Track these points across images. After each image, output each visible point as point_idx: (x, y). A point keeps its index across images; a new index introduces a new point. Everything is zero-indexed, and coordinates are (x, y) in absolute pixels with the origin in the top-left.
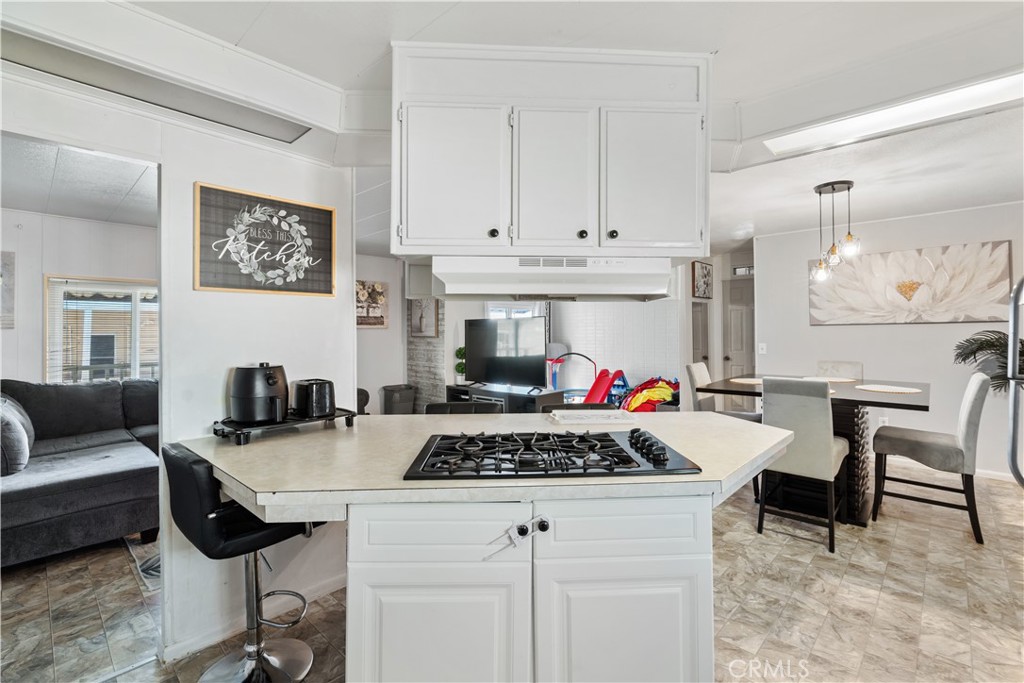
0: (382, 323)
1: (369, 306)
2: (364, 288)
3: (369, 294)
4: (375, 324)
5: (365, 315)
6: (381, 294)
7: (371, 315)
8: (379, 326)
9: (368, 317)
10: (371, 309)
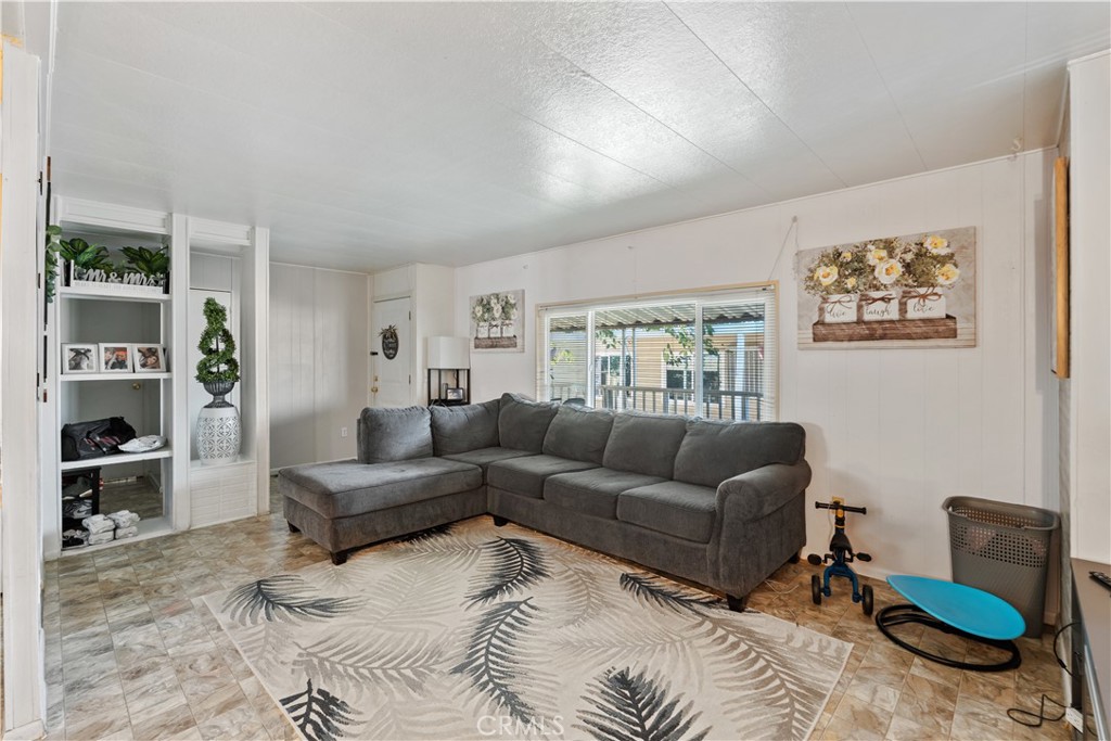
0: (953, 334)
1: (906, 295)
2: (891, 255)
3: (907, 266)
4: (926, 337)
5: (894, 315)
6: (942, 260)
7: (912, 314)
8: (941, 342)
9: (903, 320)
10: (911, 303)
